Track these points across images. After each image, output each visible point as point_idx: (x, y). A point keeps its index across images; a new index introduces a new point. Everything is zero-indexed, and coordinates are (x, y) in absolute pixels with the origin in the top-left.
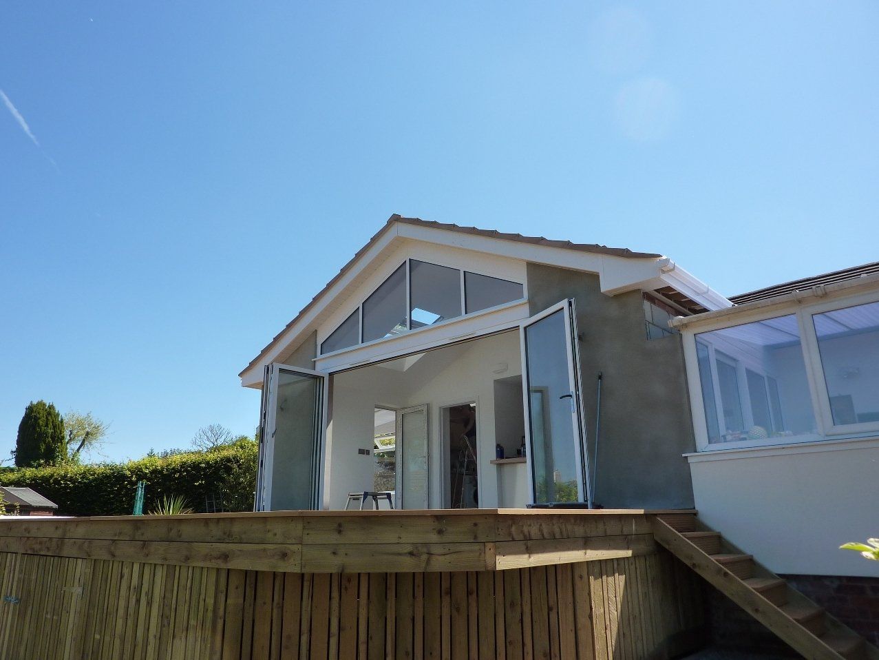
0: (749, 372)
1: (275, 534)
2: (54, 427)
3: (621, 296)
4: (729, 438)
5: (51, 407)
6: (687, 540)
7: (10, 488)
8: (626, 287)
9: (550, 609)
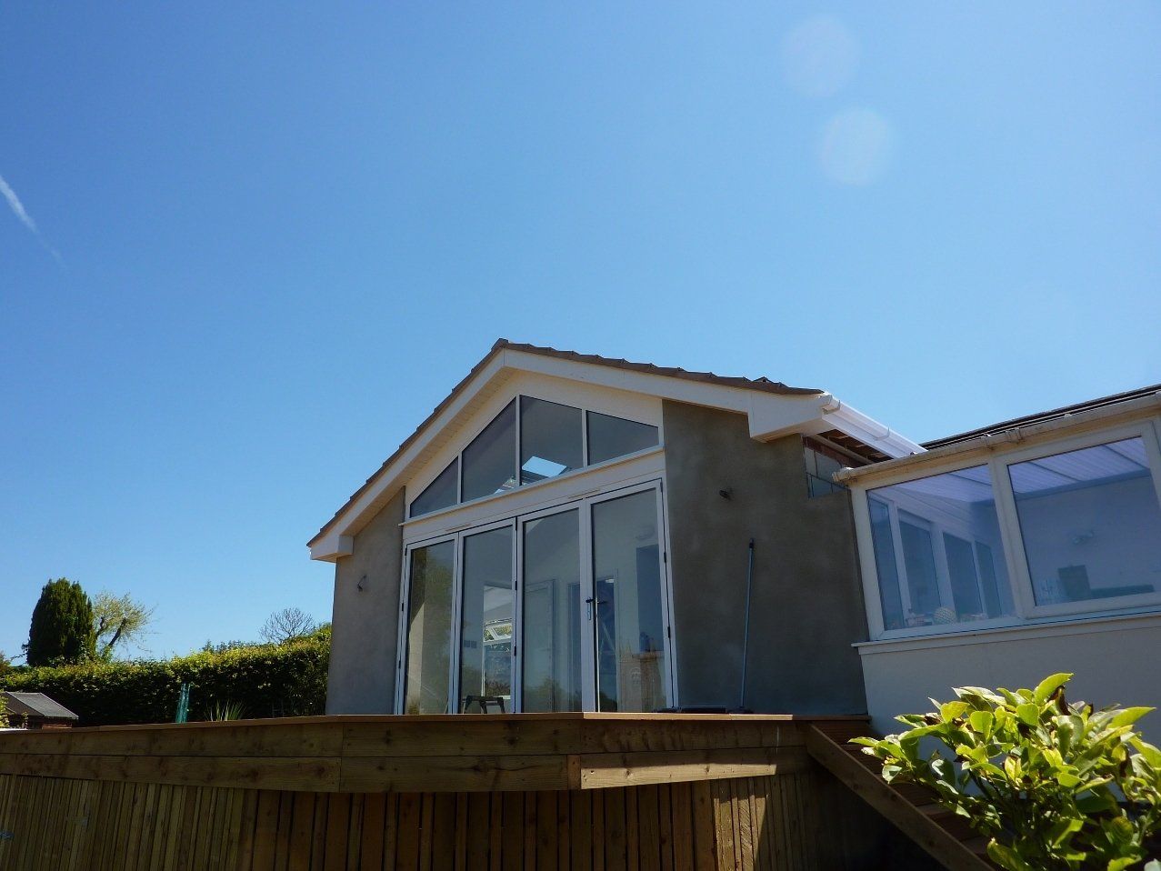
0: (946, 536)
1: (312, 745)
2: (80, 613)
3: (777, 442)
4: (911, 622)
5: (76, 587)
6: (847, 754)
7: (17, 693)
8: (781, 431)
9: (662, 841)
